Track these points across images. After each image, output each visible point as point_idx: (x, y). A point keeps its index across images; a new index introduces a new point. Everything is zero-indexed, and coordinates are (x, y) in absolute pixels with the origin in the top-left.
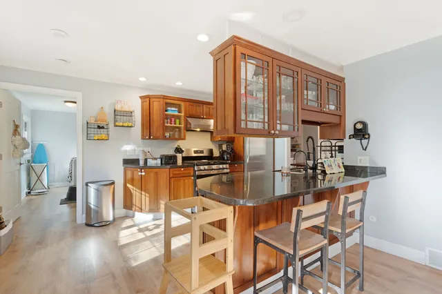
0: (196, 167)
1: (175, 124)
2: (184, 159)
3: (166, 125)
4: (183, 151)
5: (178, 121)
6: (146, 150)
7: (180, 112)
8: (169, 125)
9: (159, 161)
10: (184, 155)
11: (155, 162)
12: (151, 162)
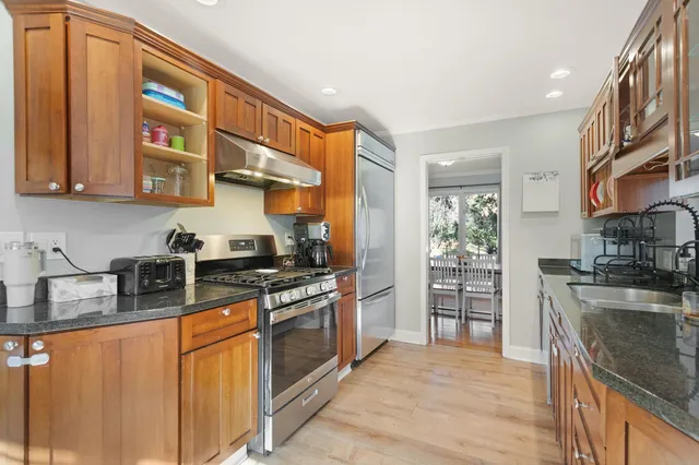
0: (267, 298)
1: (170, 144)
2: (203, 268)
3: (147, 143)
4: (199, 244)
5: (178, 140)
6: (45, 240)
7: (189, 105)
8: (161, 147)
9: (110, 285)
10: (203, 255)
11: (88, 289)
12: (70, 295)
